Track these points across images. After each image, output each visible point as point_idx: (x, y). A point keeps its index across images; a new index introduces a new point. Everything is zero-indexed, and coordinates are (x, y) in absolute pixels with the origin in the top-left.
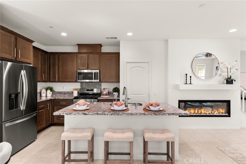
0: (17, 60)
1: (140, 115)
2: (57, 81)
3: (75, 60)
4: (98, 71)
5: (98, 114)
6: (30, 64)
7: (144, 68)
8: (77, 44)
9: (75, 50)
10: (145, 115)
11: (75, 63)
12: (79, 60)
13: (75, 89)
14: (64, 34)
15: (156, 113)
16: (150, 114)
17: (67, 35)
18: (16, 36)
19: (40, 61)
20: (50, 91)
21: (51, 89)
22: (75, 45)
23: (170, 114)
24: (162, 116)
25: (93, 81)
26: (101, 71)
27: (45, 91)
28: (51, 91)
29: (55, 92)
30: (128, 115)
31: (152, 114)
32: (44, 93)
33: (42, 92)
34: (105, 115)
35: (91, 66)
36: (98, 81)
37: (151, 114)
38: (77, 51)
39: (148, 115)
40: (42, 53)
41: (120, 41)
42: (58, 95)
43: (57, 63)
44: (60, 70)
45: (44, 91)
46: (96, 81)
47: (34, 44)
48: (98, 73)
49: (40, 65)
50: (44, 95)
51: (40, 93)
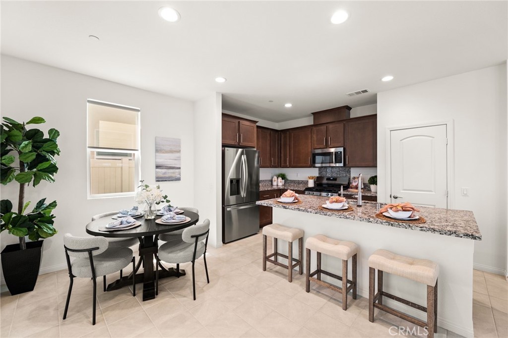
0: (240, 144)
1: (361, 221)
2: (288, 166)
3: (310, 136)
4: (341, 149)
6: (254, 147)
7: (433, 137)
8: (312, 113)
9: (308, 121)
10: (370, 223)
11: (310, 141)
12: (315, 136)
13: (311, 177)
14: (288, 105)
15: (392, 223)
16: (379, 222)
17: (292, 105)
18: (239, 120)
19: (268, 142)
20: (281, 178)
21: (283, 177)
22: (309, 116)
24: (404, 229)
25: (333, 165)
26: (347, 149)
27: (276, 179)
28: (282, 179)
29: (287, 180)
30: (341, 218)
31: (384, 223)
32: (275, 181)
33: (274, 179)
35: (332, 142)
36: (342, 165)
37: (382, 223)
38: (312, 123)
39: (376, 224)
40: (272, 132)
41: (376, 94)
42: (292, 184)
43: (288, 143)
44: (292, 151)
45: (275, 178)
46: (338, 165)
47: (257, 124)
48: (341, 152)
49: (268, 148)
50: (275, 183)
51: (271, 181)
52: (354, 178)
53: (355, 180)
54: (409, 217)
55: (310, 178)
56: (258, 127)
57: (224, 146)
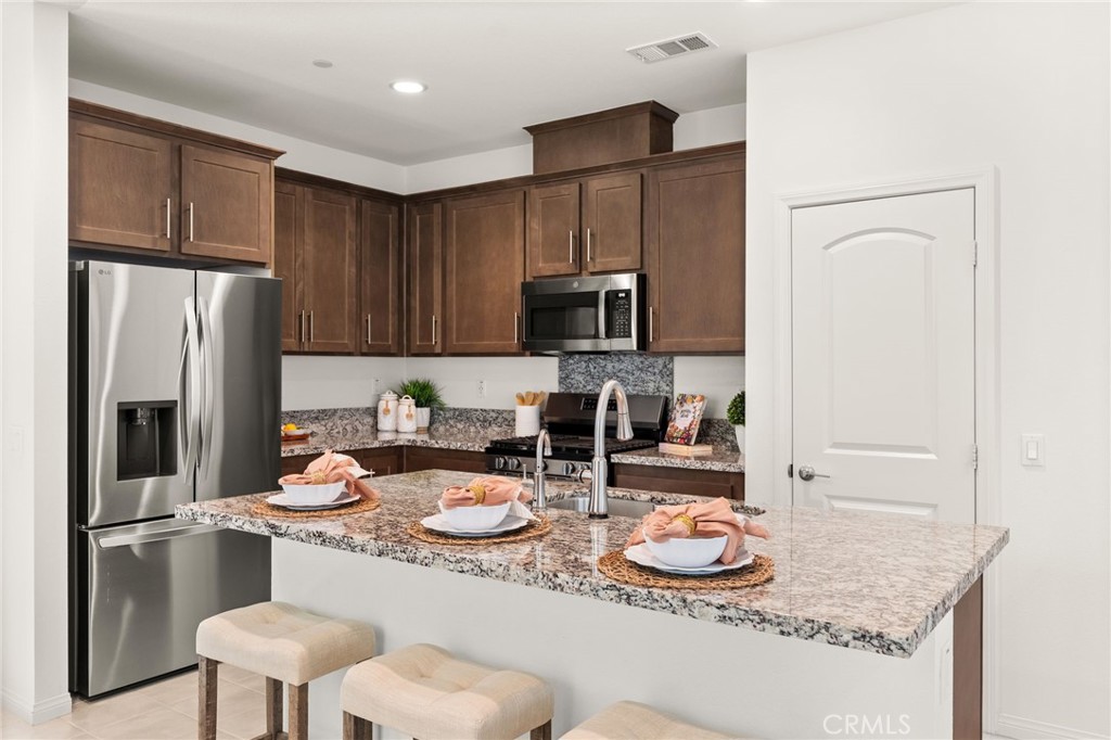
0: (183, 251)
1: (528, 583)
2: (438, 350)
3: (518, 223)
4: (626, 282)
5: (324, 541)
6: (262, 265)
7: (932, 238)
8: (530, 129)
9: (516, 162)
10: (557, 593)
11: (518, 243)
12: (535, 225)
13: (528, 393)
14: (408, 88)
15: (629, 589)
16: (586, 587)
17: (426, 88)
18: (177, 142)
19: (349, 246)
20: (412, 401)
21: (423, 395)
22: (509, 141)
23: (731, 612)
24: (667, 614)
25: (605, 345)
26: (653, 282)
27: (392, 405)
28: (418, 405)
29: (442, 408)
30: (463, 572)
31: (601, 593)
32: (387, 411)
33: (382, 406)
34: (353, 549)
35: (598, 250)
36: (632, 343)
37: (595, 592)
38: (530, 172)
39: (577, 597)
40: (366, 204)
41: (746, 60)
42: (460, 426)
43: (437, 250)
44: (453, 288)
45: (389, 400)
46: (618, 344)
47: (279, 162)
48: (628, 292)
49: (349, 270)
50: (386, 423)
51: (373, 412)
52: (683, 399)
53: (686, 407)
54: (719, 561)
55: (522, 400)
56: (283, 175)
57: (80, 251)
